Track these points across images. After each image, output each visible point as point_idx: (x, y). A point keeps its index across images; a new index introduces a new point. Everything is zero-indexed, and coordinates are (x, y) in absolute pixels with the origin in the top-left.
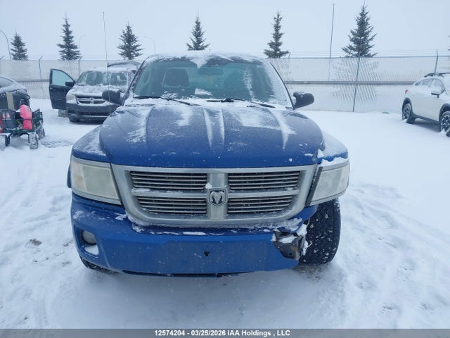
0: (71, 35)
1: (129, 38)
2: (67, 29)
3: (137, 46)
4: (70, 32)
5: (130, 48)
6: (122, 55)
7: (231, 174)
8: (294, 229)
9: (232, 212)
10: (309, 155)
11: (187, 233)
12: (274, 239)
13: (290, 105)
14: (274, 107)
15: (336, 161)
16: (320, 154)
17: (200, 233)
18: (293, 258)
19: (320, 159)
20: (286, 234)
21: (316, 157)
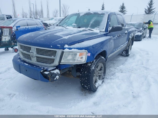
1: (123, 8)
4: (104, 7)
5: (122, 11)
7: (36, 48)
8: (49, 70)
9: (38, 61)
10: (59, 46)
11: (25, 64)
12: (42, 71)
13: (104, 30)
14: (93, 31)
15: (73, 50)
16: (66, 46)
17: (27, 64)
18: (49, 79)
19: (65, 48)
20: (46, 71)
21: (62, 47)
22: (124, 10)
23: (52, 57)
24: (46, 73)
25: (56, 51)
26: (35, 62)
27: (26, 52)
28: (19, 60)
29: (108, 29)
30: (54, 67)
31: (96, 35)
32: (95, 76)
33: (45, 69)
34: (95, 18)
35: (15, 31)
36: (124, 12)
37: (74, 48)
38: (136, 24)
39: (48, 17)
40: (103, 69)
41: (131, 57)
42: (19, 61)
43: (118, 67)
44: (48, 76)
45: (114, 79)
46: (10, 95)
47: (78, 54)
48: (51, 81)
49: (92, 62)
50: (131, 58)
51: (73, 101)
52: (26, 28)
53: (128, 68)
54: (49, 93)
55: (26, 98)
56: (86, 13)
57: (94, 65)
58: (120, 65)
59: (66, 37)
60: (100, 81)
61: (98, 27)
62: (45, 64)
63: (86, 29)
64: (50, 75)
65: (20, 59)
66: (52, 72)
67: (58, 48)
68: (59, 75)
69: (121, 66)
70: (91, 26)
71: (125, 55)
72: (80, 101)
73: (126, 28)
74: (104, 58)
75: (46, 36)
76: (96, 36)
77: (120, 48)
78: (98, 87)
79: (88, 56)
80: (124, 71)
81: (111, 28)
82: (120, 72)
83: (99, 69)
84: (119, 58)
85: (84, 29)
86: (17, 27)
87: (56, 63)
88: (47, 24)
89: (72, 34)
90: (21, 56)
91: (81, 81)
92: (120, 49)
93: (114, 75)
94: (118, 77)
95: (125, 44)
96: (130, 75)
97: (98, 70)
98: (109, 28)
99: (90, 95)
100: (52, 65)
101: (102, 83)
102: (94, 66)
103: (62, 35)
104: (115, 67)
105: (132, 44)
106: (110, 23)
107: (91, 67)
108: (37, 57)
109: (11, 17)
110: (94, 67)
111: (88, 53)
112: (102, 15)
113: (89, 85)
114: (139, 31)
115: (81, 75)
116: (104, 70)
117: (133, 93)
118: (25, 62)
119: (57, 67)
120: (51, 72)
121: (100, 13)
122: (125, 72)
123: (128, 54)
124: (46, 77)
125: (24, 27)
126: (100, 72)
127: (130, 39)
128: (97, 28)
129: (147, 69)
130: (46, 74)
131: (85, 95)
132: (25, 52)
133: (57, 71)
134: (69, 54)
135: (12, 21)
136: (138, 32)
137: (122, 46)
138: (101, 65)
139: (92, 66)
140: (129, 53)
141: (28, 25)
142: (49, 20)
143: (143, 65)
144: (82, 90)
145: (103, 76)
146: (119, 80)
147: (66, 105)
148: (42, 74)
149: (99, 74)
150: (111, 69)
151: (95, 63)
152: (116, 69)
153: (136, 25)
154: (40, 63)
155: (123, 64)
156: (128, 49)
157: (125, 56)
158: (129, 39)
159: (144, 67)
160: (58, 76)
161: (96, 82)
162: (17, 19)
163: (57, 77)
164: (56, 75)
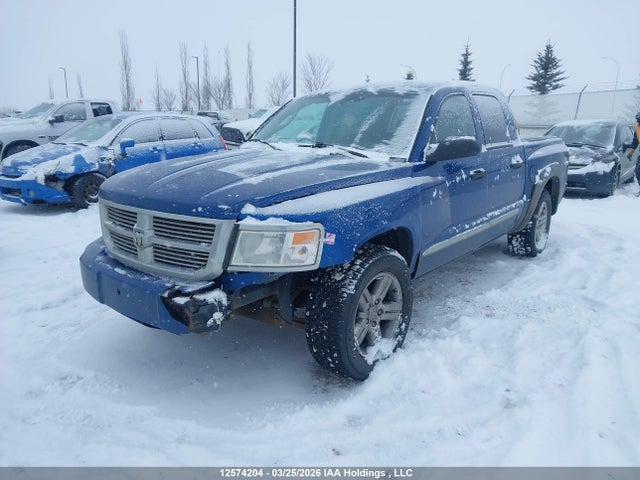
0: (470, 66)
1: (547, 63)
2: (466, 59)
3: (557, 74)
4: (470, 62)
5: (545, 78)
6: (531, 88)
7: (155, 217)
8: (190, 290)
9: (158, 260)
10: (223, 207)
11: (117, 270)
12: (166, 295)
13: (407, 155)
14: (364, 156)
15: (270, 222)
16: (249, 209)
17: (122, 272)
18: (187, 324)
19: (245, 216)
20: (179, 293)
21: (233, 211)
22: (554, 72)
23: (203, 247)
24: (181, 300)
25: (214, 226)
26: (151, 263)
27: (123, 229)
28: (100, 258)
29: (425, 150)
30: (209, 281)
31: (371, 172)
32: (364, 321)
33: (177, 288)
34: (381, 112)
35: (115, 161)
36: (555, 81)
37: (276, 216)
38: (589, 127)
39: (250, 106)
40: (399, 295)
41: (546, 260)
42: (99, 261)
43: (478, 297)
44: (187, 312)
45: (444, 338)
46: (65, 378)
47: (290, 237)
48: (197, 331)
49: (349, 269)
50: (543, 263)
51: (273, 408)
52: (155, 148)
53: (517, 302)
54: (197, 380)
55: (116, 390)
56: (351, 92)
57: (353, 279)
58: (490, 290)
59: (255, 180)
60: (384, 340)
61: (387, 144)
62: (178, 271)
63: (341, 152)
64: (192, 308)
65: (104, 253)
66: (201, 297)
67: (220, 215)
68: (226, 310)
69: (493, 294)
70: (361, 139)
71: (521, 252)
72: (298, 408)
73: (515, 145)
74: (399, 256)
75: (189, 175)
76: (366, 176)
77: (481, 223)
78: (375, 362)
79: (325, 245)
80: (498, 312)
81: (435, 146)
82: (484, 315)
83: (382, 297)
84: (492, 265)
85: (334, 149)
86: (124, 146)
87: (215, 267)
88: (241, 134)
89: (279, 169)
90: (110, 245)
91: (310, 336)
92: (486, 226)
93: (453, 325)
94: (469, 331)
95: (512, 209)
96: (520, 328)
97: (378, 300)
98: (428, 145)
99: (344, 391)
100: (202, 273)
101: (394, 351)
102: (355, 282)
103: (243, 171)
104: (468, 297)
105: (553, 210)
106: (432, 127)
107: (342, 286)
108: (156, 247)
109: (109, 111)
110: (353, 287)
111: (328, 234)
112: (405, 100)
113: (335, 351)
114: (599, 155)
115: (308, 314)
116: (404, 301)
117: (508, 390)
118: (118, 263)
119: (219, 282)
120: (194, 299)
121: (400, 91)
122: (502, 317)
123: (533, 246)
124: (177, 313)
125: (150, 146)
126: (386, 307)
127: (537, 188)
128: (383, 146)
129: (595, 305)
130: (179, 306)
131: (325, 391)
132: (120, 230)
133: (218, 296)
134: (262, 236)
135: (107, 125)
136: (596, 159)
137: (497, 213)
138: (387, 280)
139: (347, 281)
140: (539, 245)
141: (162, 138)
142: (250, 116)
143: (583, 292)
144: (318, 374)
145: (401, 325)
146: (470, 342)
147: (247, 419)
148: (167, 303)
149: (384, 317)
150: (450, 302)
151: (358, 271)
152: (469, 305)
153: (588, 130)
154: (165, 266)
155: (501, 286)
156: (533, 228)
157: (523, 255)
158: (534, 186)
159: (586, 299)
160: (221, 314)
161: (367, 343)
162: (125, 118)
163: (218, 316)
164: (212, 308)
